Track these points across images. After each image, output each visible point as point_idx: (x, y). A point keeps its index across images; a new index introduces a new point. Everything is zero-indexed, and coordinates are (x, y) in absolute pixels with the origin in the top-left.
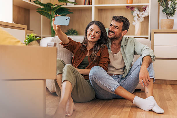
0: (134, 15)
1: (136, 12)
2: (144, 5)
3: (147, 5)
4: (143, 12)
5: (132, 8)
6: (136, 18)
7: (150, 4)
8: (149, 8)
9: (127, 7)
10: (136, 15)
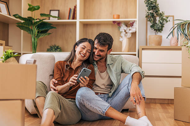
0: (121, 30)
1: (123, 28)
3: (134, 21)
4: (130, 28)
5: (119, 24)
6: (123, 34)
7: (137, 19)
8: (136, 23)
9: (114, 22)
10: (123, 31)
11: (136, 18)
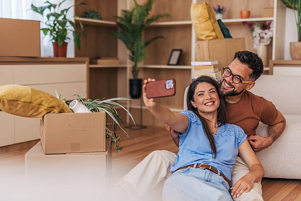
0: (254, 35)
1: (257, 30)
2: (268, 21)
3: (271, 21)
4: (266, 31)
5: (251, 25)
6: (257, 40)
7: (274, 19)
8: (273, 24)
10: (258, 35)
11: (273, 16)
